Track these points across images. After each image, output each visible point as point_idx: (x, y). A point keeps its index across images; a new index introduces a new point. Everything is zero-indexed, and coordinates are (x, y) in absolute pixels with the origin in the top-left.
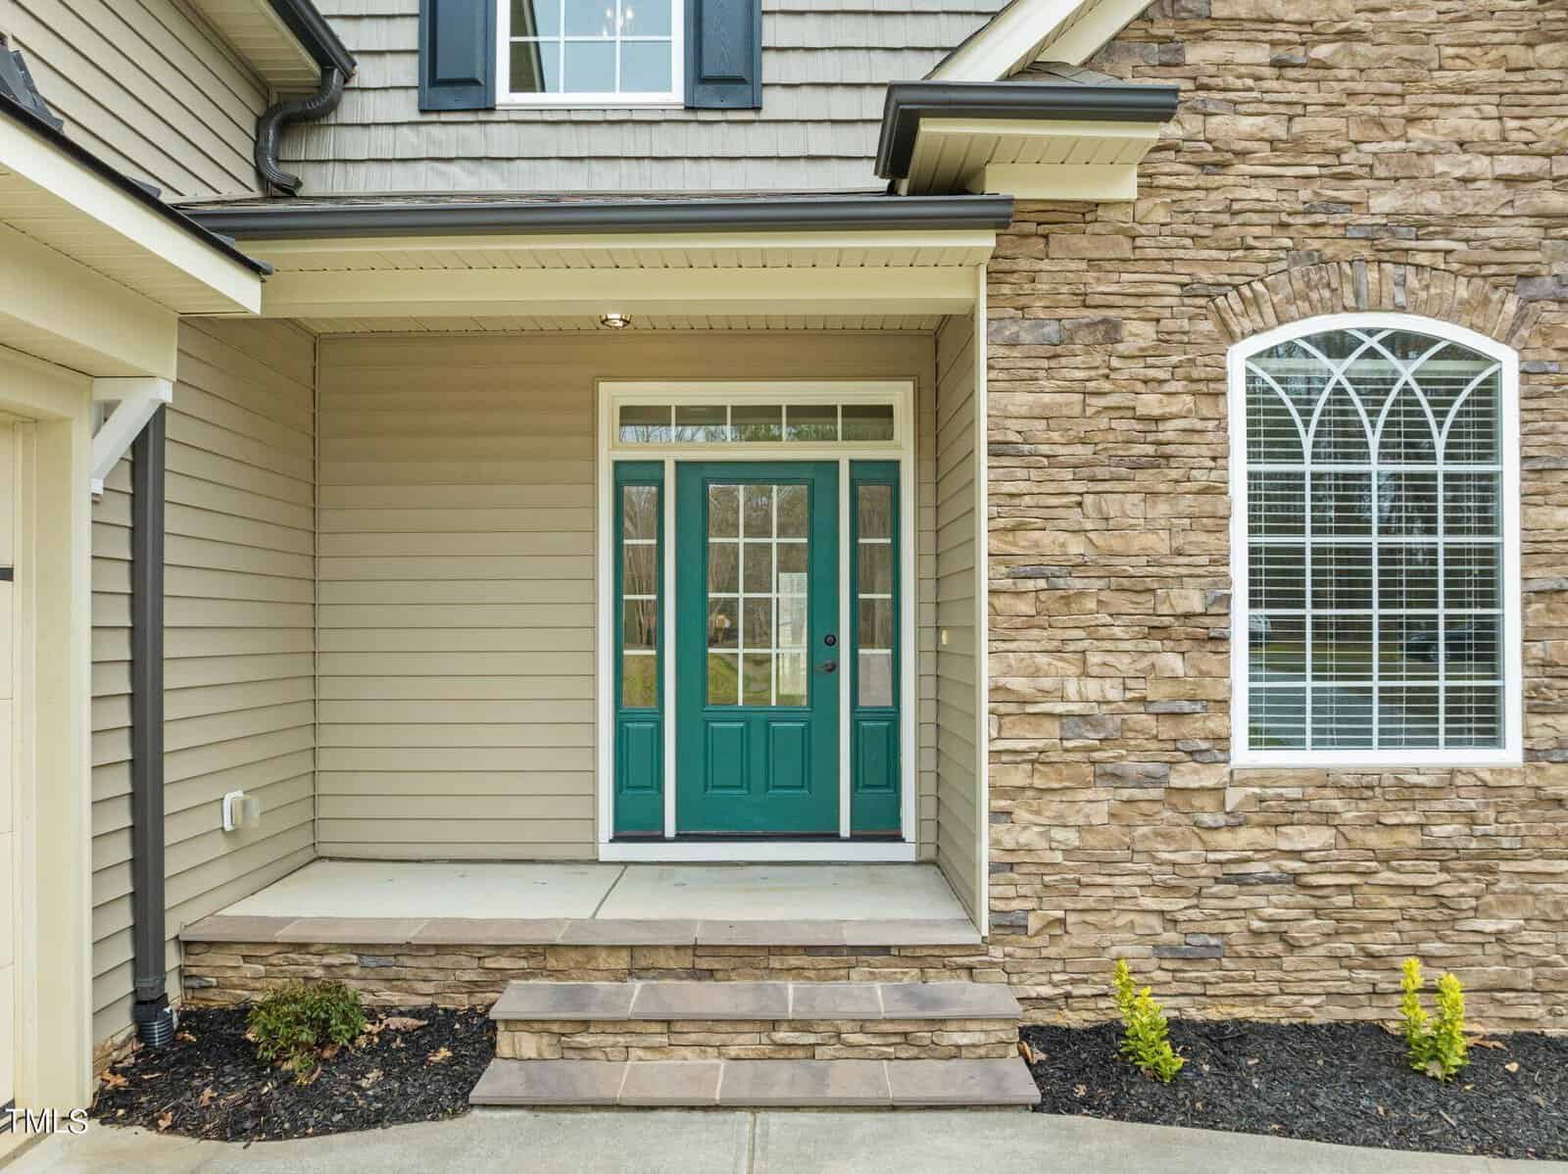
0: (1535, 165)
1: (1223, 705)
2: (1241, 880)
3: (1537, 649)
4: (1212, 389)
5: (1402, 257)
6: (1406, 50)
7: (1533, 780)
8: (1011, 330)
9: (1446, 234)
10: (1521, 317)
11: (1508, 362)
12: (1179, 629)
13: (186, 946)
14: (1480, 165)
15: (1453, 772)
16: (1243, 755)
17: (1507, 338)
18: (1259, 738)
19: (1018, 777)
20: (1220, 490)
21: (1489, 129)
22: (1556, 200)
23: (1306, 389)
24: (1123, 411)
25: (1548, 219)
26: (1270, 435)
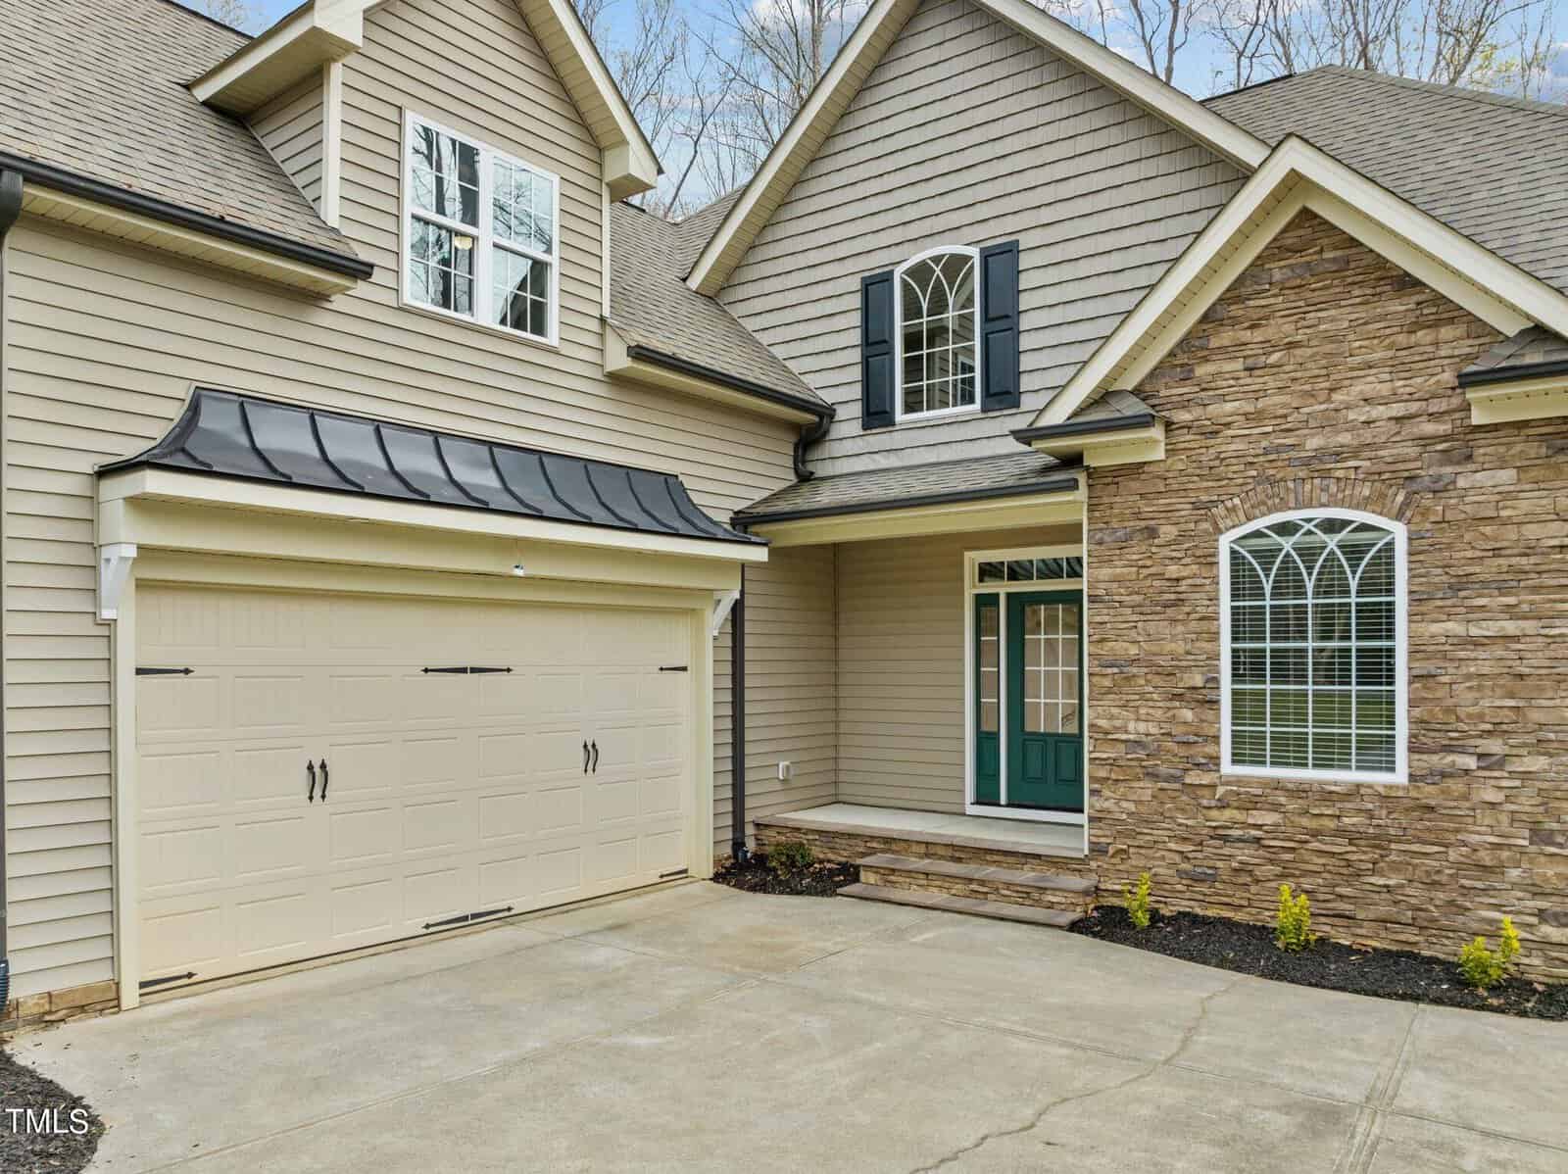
0: (1414, 407)
1: (1216, 739)
2: (1225, 839)
3: (1417, 712)
4: (1209, 561)
5: (1325, 474)
6: (1329, 348)
7: (1414, 794)
8: (1099, 535)
9: (1356, 457)
10: (1406, 504)
11: (1399, 532)
12: (1188, 695)
13: (757, 825)
14: (1379, 412)
15: (1358, 786)
16: (1227, 768)
17: (1399, 516)
18: (1237, 759)
19: (1102, 773)
20: (1214, 618)
21: (1385, 389)
22: (1430, 428)
23: (1266, 556)
24: (1160, 576)
25: (1425, 441)
26: (1244, 583)
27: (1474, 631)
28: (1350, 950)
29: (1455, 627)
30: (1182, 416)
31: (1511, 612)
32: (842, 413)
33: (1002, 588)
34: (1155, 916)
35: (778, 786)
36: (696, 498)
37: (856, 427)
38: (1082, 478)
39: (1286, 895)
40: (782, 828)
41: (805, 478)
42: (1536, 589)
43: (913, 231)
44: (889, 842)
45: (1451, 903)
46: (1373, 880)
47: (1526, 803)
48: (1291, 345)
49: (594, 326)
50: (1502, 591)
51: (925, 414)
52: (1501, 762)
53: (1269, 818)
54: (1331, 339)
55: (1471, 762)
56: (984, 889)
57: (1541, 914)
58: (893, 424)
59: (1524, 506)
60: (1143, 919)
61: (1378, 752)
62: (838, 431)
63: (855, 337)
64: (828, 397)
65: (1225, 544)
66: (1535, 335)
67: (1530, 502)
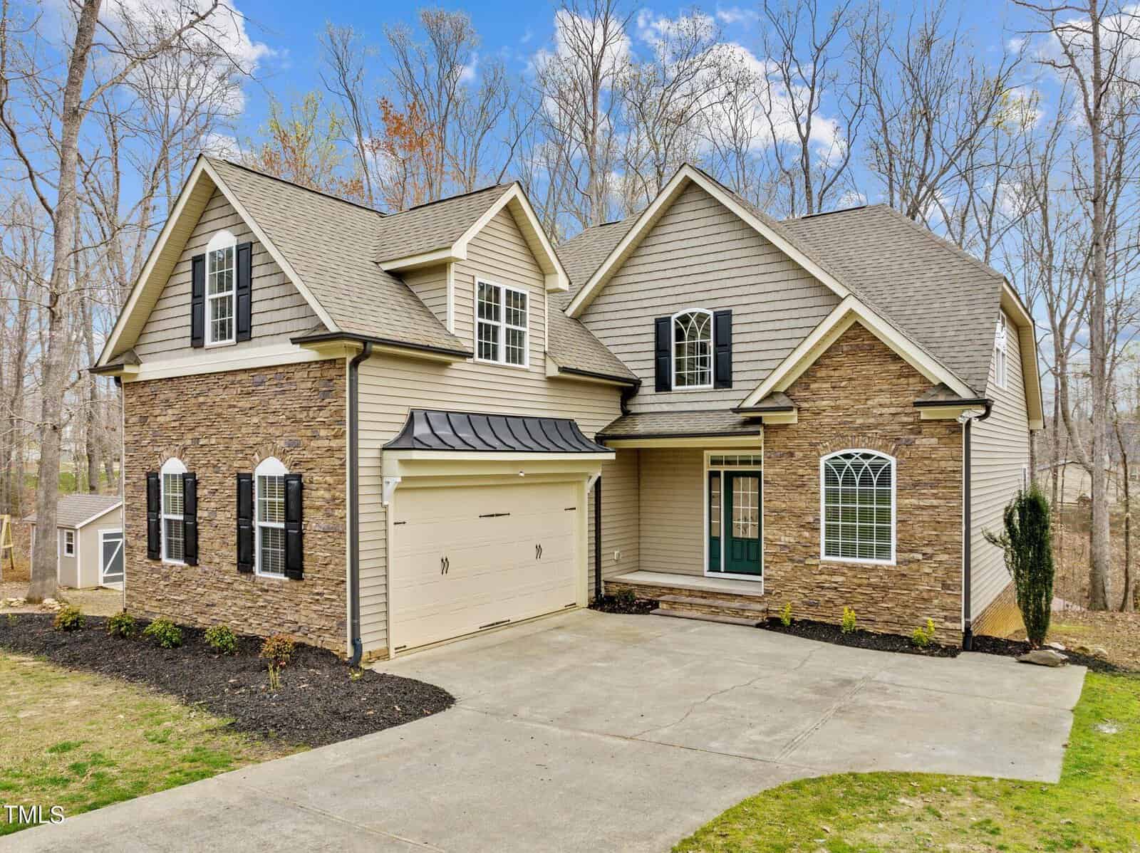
0: (900, 410)
1: (818, 545)
2: (822, 588)
3: (899, 536)
4: (816, 468)
5: (864, 435)
6: (865, 382)
7: (898, 569)
8: (769, 454)
9: (876, 429)
10: (896, 449)
11: (893, 461)
12: (807, 526)
13: (606, 582)
14: (885, 410)
15: (876, 566)
16: (823, 557)
17: (893, 454)
18: (828, 553)
19: (770, 559)
20: (818, 493)
21: (888, 401)
22: (905, 419)
23: (840, 467)
24: (795, 474)
25: (904, 424)
26: (831, 480)
27: (921, 503)
28: (873, 634)
29: (914, 501)
30: (805, 405)
31: (935, 496)
32: (645, 382)
33: (723, 469)
34: (792, 621)
35: (615, 563)
36: (581, 429)
37: (652, 390)
38: (761, 430)
39: (846, 611)
40: (617, 583)
41: (626, 413)
42: (945, 487)
43: (680, 298)
44: (671, 590)
45: (912, 614)
46: (882, 605)
47: (940, 573)
48: (850, 379)
49: (542, 356)
50: (932, 488)
51: (686, 387)
52: (931, 557)
53: (840, 579)
54: (867, 378)
55: (920, 557)
56: (717, 610)
57: (945, 618)
58: (670, 390)
59: (940, 454)
60: (787, 622)
61: (883, 551)
62: (642, 391)
63: (652, 347)
64: (638, 374)
65: (822, 462)
66: (943, 387)
67: (943, 452)
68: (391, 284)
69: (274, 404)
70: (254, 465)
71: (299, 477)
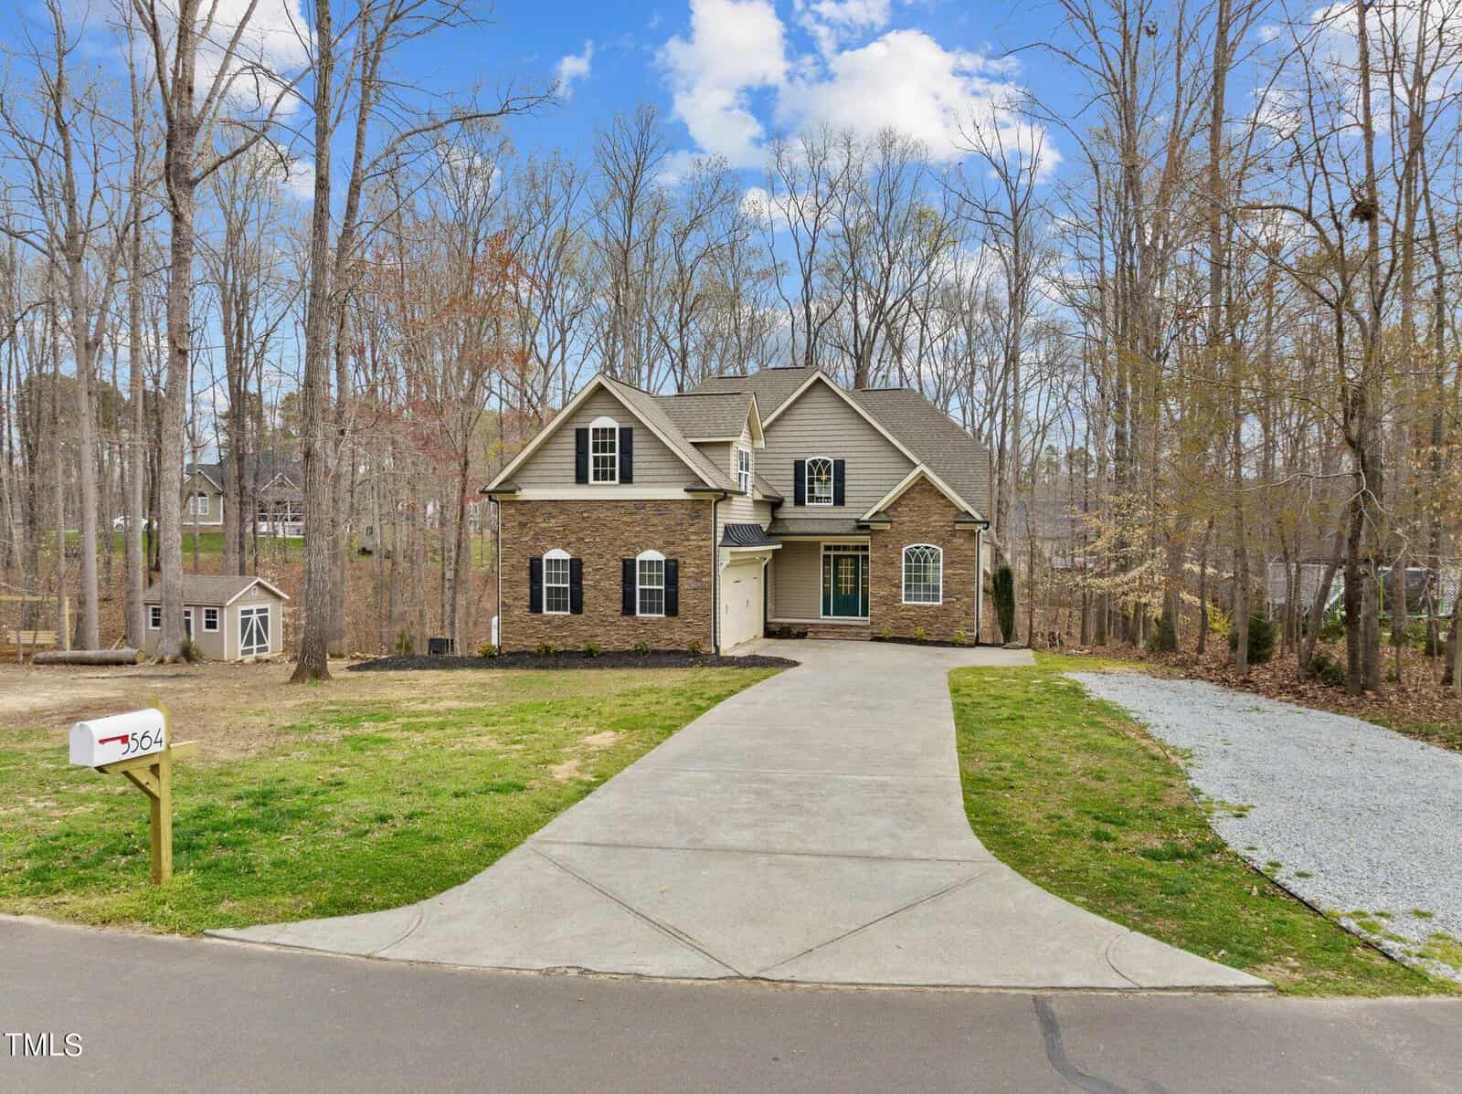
0: (945, 524)
1: (901, 595)
2: (903, 618)
3: (944, 589)
4: (900, 554)
5: (926, 537)
6: (927, 508)
7: (943, 607)
8: (874, 546)
9: (933, 533)
10: (943, 545)
11: (941, 550)
12: (896, 585)
13: (769, 623)
14: (937, 524)
15: (932, 605)
16: (904, 602)
17: (941, 547)
18: (906, 600)
19: (874, 604)
20: (901, 567)
21: (939, 519)
22: (948, 529)
23: (913, 553)
24: (888, 557)
25: (947, 532)
26: (908, 559)
27: (955, 572)
28: (927, 639)
29: (951, 571)
30: (895, 520)
31: (962, 569)
32: (787, 500)
33: (832, 553)
34: (888, 637)
36: (763, 529)
37: (792, 505)
38: (870, 532)
40: (779, 624)
41: (776, 519)
42: (967, 564)
43: (812, 450)
44: (812, 625)
45: (951, 629)
46: (935, 626)
48: (919, 507)
50: (960, 564)
51: (815, 504)
52: (960, 600)
53: (912, 613)
54: (928, 506)
55: (954, 600)
56: (844, 634)
57: (967, 630)
58: (804, 505)
59: (964, 547)
61: (936, 598)
62: (785, 505)
63: (792, 477)
64: (783, 495)
65: (904, 550)
66: (967, 512)
67: (966, 546)
68: (693, 449)
69: (655, 521)
70: (636, 554)
71: (676, 561)
